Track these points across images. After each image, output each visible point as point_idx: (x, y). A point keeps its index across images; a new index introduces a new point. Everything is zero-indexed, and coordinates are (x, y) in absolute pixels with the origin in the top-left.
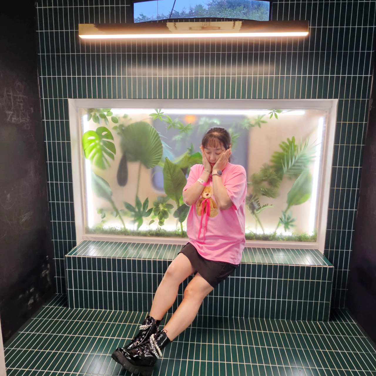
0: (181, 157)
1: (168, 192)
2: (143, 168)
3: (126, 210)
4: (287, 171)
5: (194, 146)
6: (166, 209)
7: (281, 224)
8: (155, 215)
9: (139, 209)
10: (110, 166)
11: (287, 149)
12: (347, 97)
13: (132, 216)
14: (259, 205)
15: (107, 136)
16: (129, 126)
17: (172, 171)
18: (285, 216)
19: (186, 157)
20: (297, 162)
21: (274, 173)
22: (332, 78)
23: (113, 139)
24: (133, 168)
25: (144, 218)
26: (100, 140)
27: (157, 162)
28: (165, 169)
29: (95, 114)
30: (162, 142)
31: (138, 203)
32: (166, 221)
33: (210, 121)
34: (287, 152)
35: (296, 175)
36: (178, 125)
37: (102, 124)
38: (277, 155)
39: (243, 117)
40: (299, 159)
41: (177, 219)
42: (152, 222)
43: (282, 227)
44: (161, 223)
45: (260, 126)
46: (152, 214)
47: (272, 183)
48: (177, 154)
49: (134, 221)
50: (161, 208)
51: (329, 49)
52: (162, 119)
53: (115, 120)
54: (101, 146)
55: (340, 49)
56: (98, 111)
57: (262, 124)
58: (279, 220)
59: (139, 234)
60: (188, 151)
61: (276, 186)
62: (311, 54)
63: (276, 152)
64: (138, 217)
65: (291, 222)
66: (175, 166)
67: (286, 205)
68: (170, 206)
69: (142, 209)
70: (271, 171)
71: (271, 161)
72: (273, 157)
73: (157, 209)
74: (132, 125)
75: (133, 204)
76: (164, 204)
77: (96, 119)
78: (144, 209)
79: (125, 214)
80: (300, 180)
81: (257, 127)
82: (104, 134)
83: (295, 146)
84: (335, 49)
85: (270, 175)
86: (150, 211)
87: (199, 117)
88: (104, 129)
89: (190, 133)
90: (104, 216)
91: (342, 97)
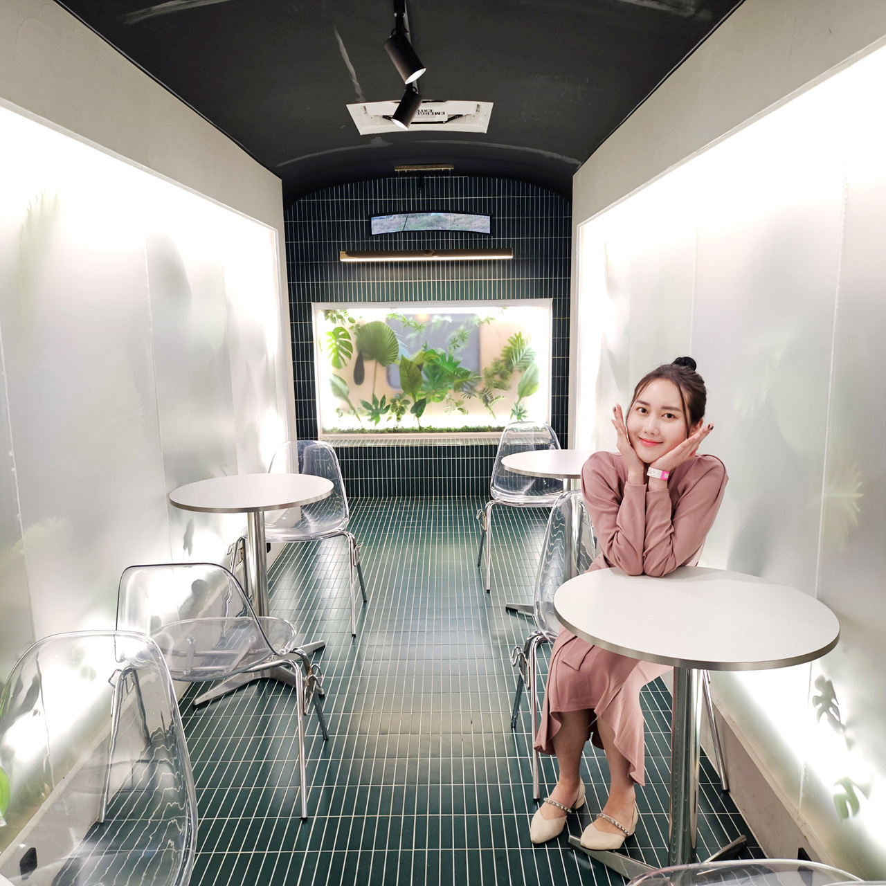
0: (416, 354)
1: (404, 388)
2: (379, 365)
3: (363, 408)
4: (517, 364)
5: (428, 344)
6: (403, 406)
7: (513, 416)
8: (392, 411)
9: (376, 407)
10: (346, 365)
11: (514, 343)
12: (560, 296)
13: (369, 414)
14: (491, 397)
15: (343, 336)
16: (365, 326)
17: (408, 368)
18: (517, 408)
19: (421, 354)
20: (525, 355)
21: (504, 366)
22: (546, 280)
23: (350, 338)
24: (369, 366)
25: (381, 416)
26: (336, 341)
27: (393, 360)
28: (401, 366)
29: (332, 315)
30: (398, 340)
31: (375, 401)
32: (403, 417)
33: (443, 319)
34: (515, 346)
35: (525, 368)
36: (413, 324)
37: (339, 324)
38: (506, 349)
39: (473, 315)
40: (527, 352)
41: (414, 414)
42: (390, 418)
43: (515, 418)
44: (399, 419)
45: (489, 323)
46: (390, 411)
47: (503, 376)
48: (412, 352)
49: (371, 420)
50: (398, 404)
51: (542, 256)
52: (397, 318)
53: (351, 321)
54: (337, 346)
55: (551, 256)
56: (335, 312)
57: (490, 321)
58: (511, 412)
59: (376, 432)
60: (423, 348)
61: (507, 379)
62: (527, 260)
63: (505, 347)
64: (375, 415)
65: (523, 413)
66: (411, 363)
67: (517, 397)
68: (407, 402)
69: (379, 407)
70: (502, 364)
71: (502, 355)
72: (503, 351)
73: (394, 406)
74: (368, 324)
75: (371, 402)
76: (401, 401)
77: (334, 320)
78: (381, 406)
79: (362, 412)
80: (529, 371)
81: (486, 324)
82: (340, 334)
83: (522, 341)
84: (546, 256)
85: (501, 368)
86: (388, 407)
87: (432, 316)
88: (342, 329)
89: (423, 330)
90: (342, 415)
91: (555, 296)
